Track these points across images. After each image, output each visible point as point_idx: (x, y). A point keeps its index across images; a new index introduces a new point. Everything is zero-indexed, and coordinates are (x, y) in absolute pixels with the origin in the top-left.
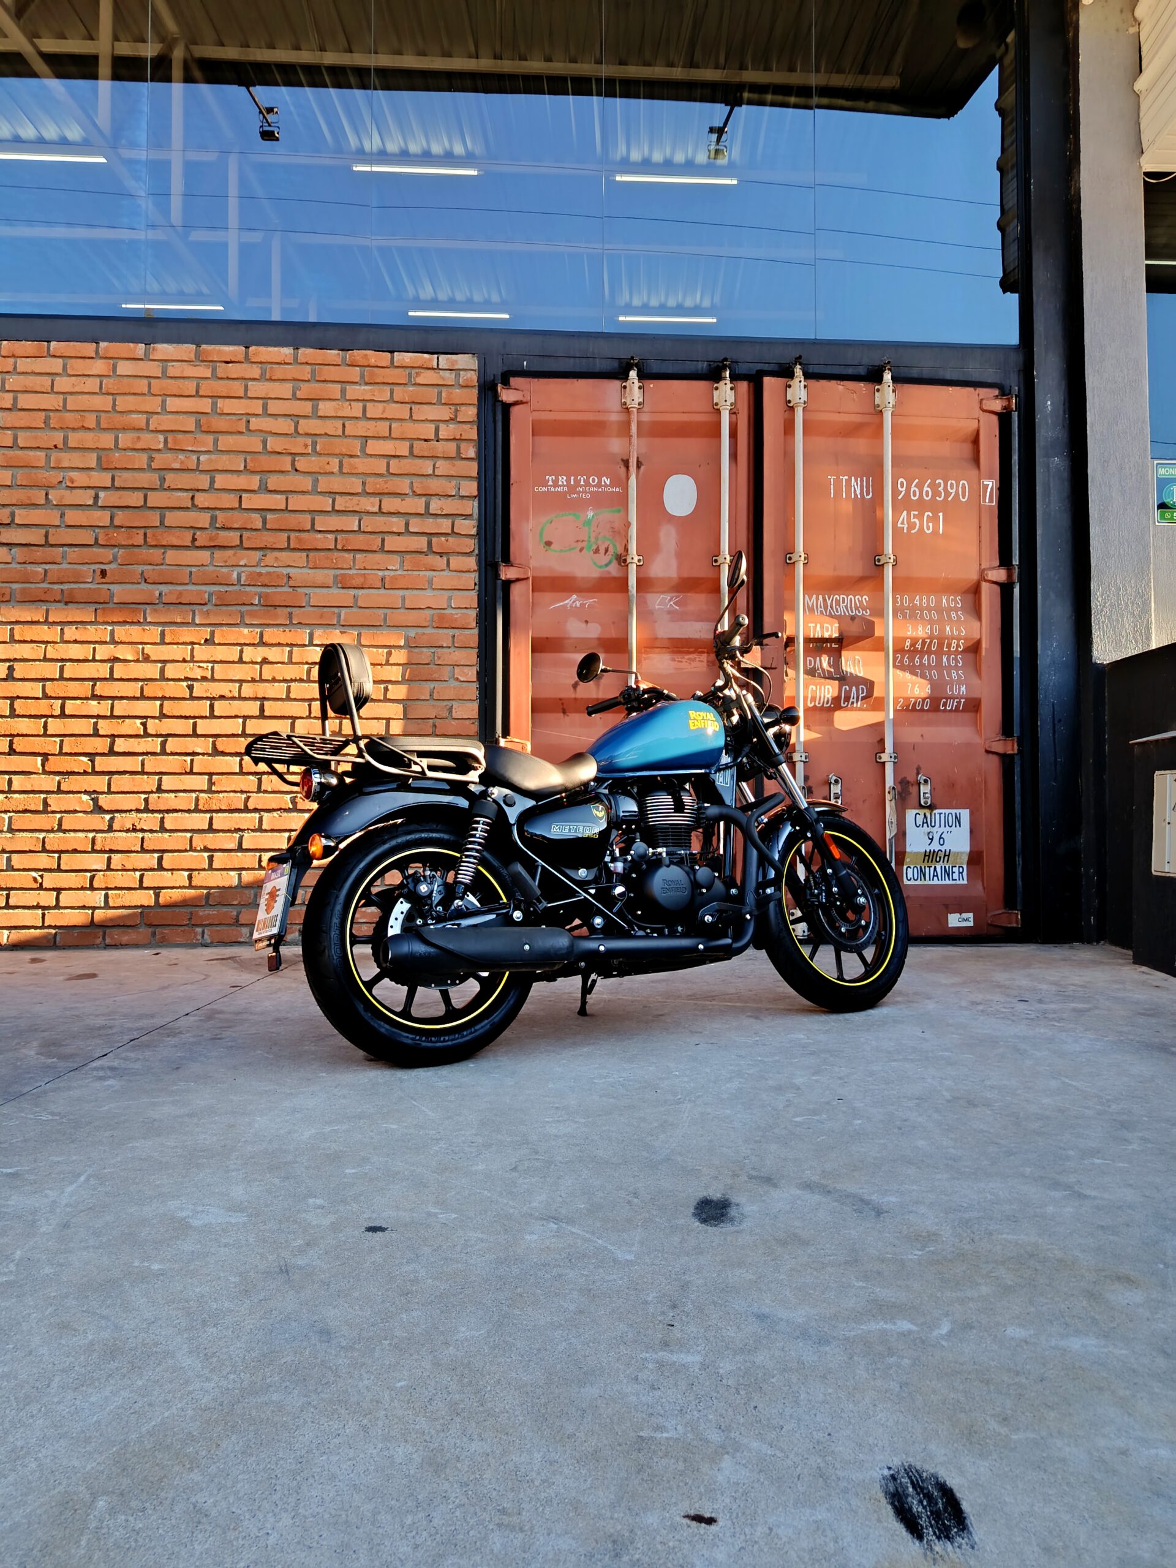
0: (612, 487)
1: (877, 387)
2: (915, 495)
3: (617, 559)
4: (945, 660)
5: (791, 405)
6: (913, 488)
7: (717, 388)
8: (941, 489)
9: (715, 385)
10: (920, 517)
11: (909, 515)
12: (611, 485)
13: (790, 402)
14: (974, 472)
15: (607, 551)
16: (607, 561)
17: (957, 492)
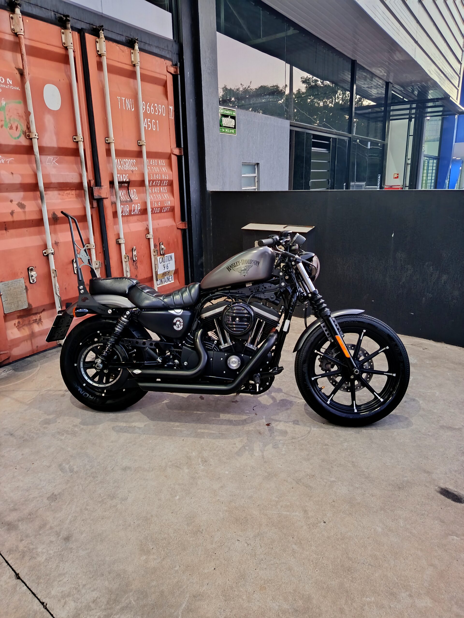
0: (14, 86)
1: (132, 51)
2: (148, 111)
3: (23, 134)
4: (162, 190)
5: (99, 53)
6: (148, 107)
7: (63, 33)
8: (157, 109)
9: (62, 31)
10: (151, 122)
11: (147, 120)
12: (14, 85)
13: (98, 51)
14: (166, 101)
15: (17, 128)
16: (18, 135)
17: (162, 110)
